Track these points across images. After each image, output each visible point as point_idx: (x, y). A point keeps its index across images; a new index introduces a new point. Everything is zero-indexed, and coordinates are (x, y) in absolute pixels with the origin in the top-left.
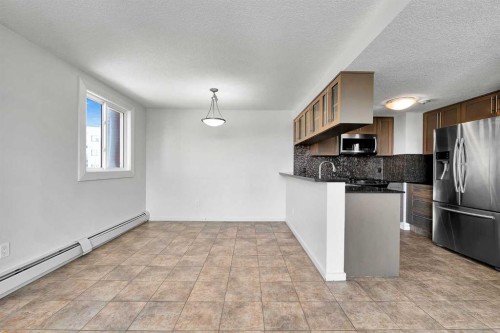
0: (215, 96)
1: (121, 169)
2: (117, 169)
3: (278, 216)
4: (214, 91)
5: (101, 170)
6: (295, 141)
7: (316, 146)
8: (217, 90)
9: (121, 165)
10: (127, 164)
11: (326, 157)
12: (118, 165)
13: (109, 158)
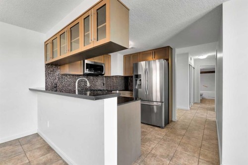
3: (29, 129)
6: (46, 60)
7: (66, 66)
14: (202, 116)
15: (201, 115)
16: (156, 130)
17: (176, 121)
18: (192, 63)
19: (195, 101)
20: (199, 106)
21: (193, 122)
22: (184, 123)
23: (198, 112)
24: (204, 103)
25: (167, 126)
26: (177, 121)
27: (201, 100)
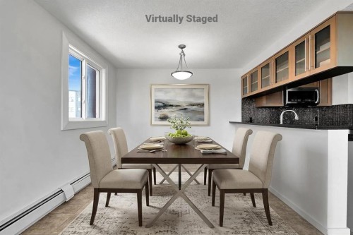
0: (183, 52)
1: (97, 119)
2: (94, 119)
4: (182, 47)
5: (80, 120)
7: (264, 98)
8: (184, 47)
9: (97, 116)
10: (102, 114)
11: (269, 107)
12: (94, 116)
13: (88, 109)
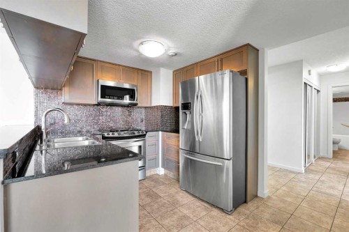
14: (331, 191)
15: (331, 187)
16: (212, 217)
17: (265, 197)
18: (314, 80)
19: (322, 154)
20: (328, 164)
21: (304, 204)
22: (282, 205)
23: (323, 178)
24: (342, 159)
25: (242, 209)
26: (269, 198)
27: (334, 152)
